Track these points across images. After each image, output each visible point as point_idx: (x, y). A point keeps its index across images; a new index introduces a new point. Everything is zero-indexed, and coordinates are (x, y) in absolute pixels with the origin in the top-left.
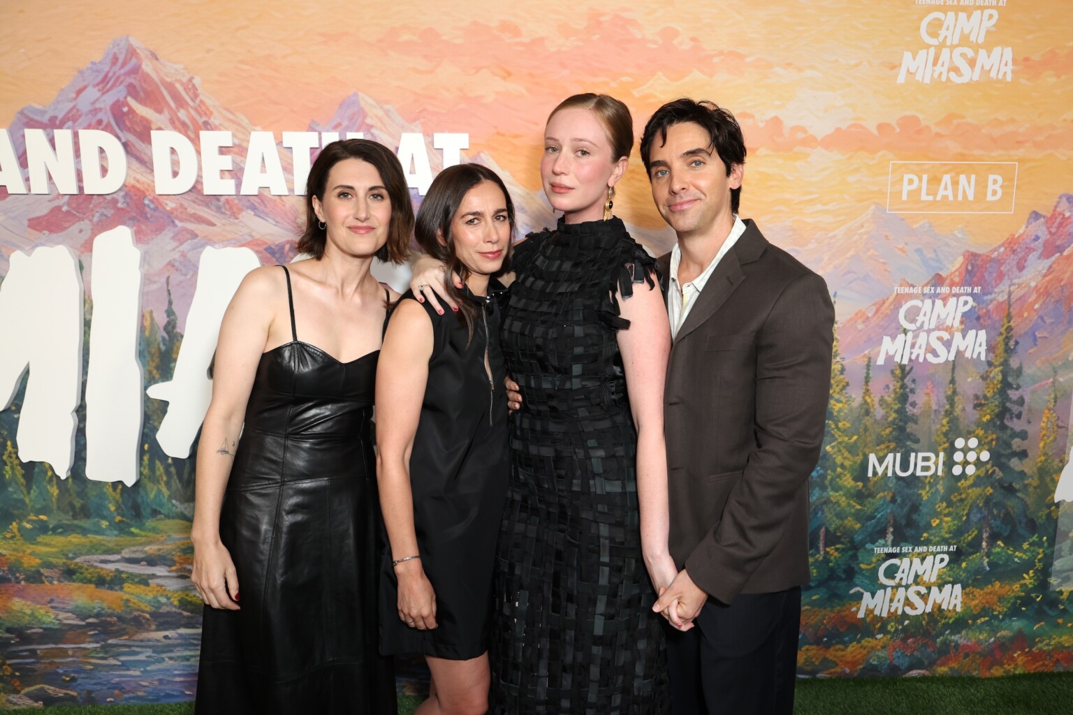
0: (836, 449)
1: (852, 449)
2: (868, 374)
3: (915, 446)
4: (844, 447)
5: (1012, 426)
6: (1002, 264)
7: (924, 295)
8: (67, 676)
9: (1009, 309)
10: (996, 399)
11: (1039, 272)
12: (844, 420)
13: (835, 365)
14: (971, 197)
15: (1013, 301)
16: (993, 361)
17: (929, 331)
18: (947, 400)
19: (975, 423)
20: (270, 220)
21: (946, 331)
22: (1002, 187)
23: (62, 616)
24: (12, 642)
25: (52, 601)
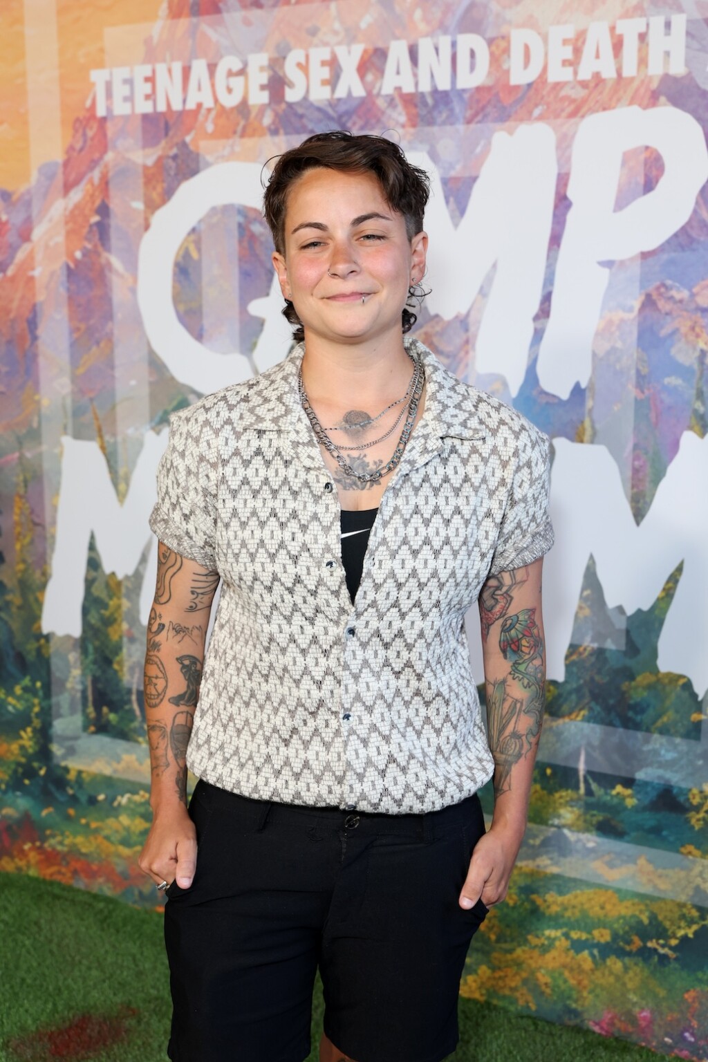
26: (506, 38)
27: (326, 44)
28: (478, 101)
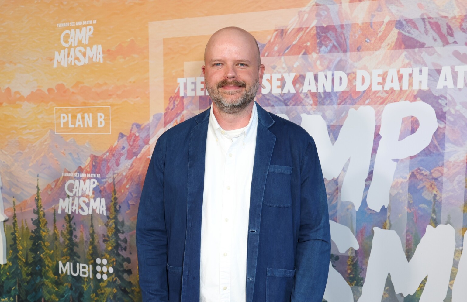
0: (45, 257)
1: (51, 257)
2: (55, 218)
3: (78, 260)
4: (48, 256)
5: (122, 255)
6: (108, 162)
7: (75, 177)
9: (114, 187)
10: (113, 238)
11: (127, 167)
12: (47, 241)
13: (41, 212)
14: (91, 126)
15: (116, 183)
16: (110, 216)
17: (79, 197)
18: (91, 236)
19: (105, 250)
21: (87, 198)
22: (104, 119)
26: (354, 73)
27: (279, 72)
28: (343, 97)
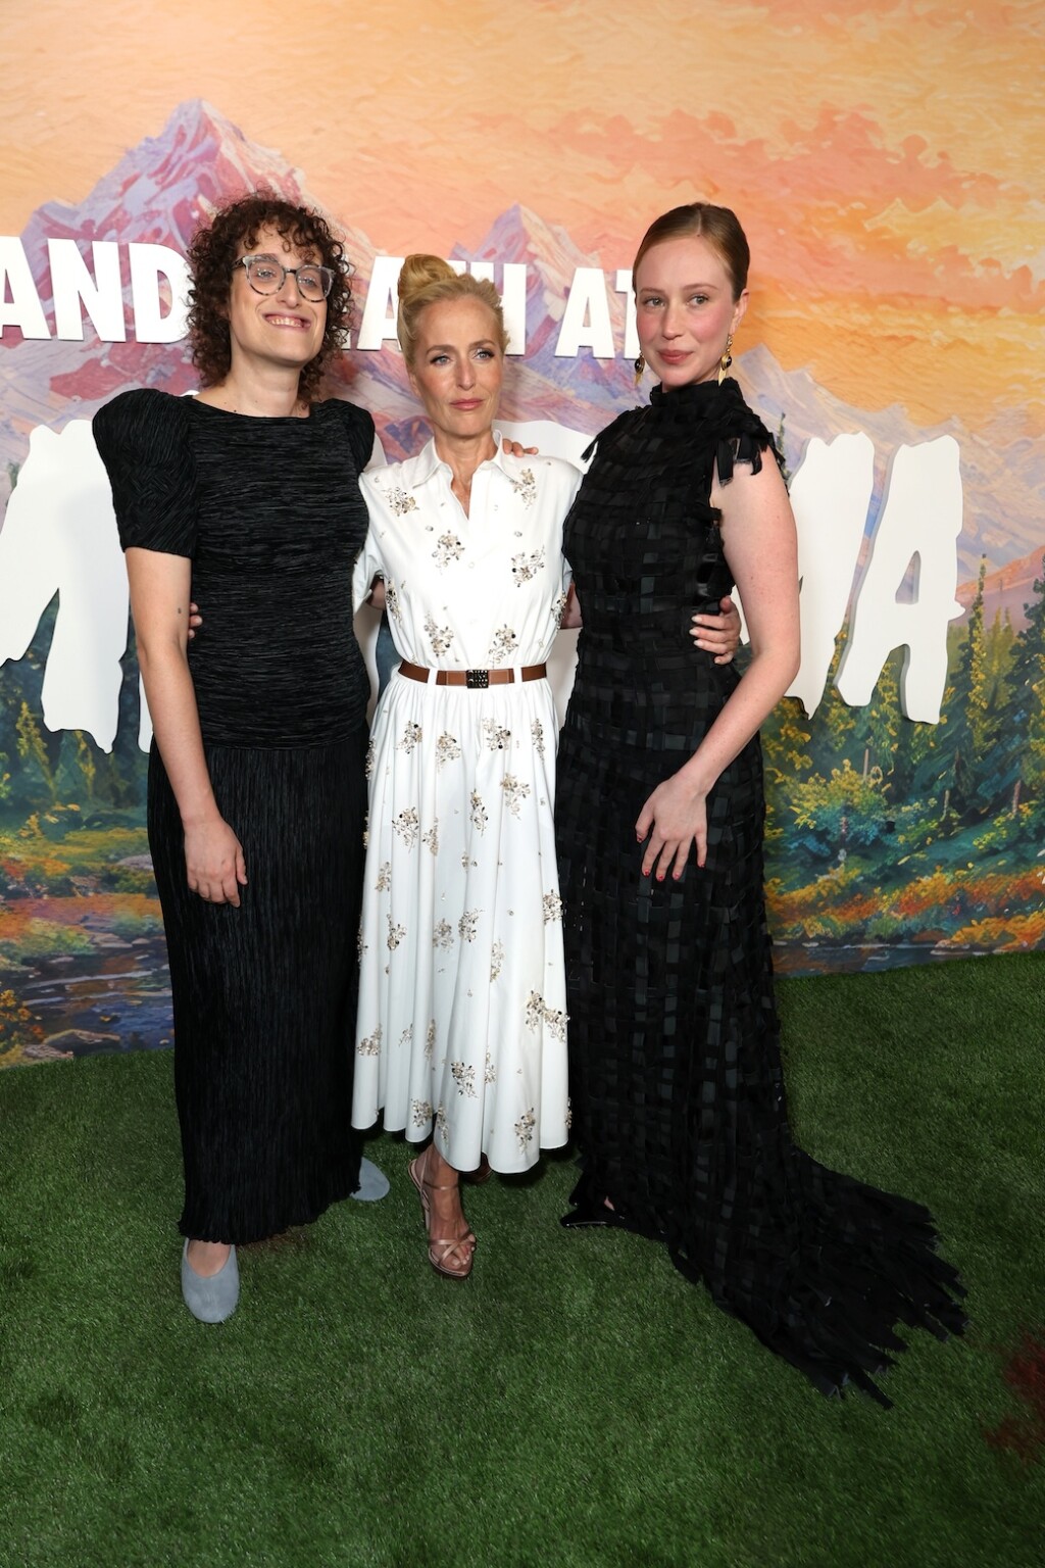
8: (106, 1016)
20: (395, 388)
23: (99, 937)
24: (31, 976)
25: (86, 919)
